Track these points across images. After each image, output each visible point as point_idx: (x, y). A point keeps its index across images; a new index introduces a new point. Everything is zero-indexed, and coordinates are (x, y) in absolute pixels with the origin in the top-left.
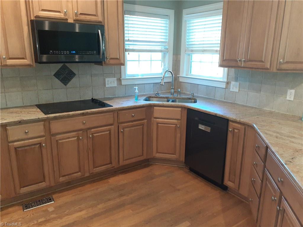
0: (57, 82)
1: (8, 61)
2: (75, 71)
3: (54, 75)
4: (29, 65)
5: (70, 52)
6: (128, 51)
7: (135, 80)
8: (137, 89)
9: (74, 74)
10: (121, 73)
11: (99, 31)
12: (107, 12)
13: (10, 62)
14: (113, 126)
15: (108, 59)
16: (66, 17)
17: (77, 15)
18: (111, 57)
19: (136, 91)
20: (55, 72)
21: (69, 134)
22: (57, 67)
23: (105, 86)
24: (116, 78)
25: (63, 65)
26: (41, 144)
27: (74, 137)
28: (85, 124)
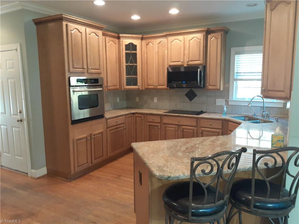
1: (158, 86)
2: (197, 93)
3: (186, 95)
4: (165, 89)
5: (182, 82)
6: (236, 80)
7: (239, 102)
8: (225, 107)
9: (196, 95)
10: (228, 96)
11: (199, 69)
12: (210, 57)
13: (159, 87)
14: (196, 128)
15: (207, 86)
16: (183, 64)
17: (188, 62)
18: (210, 84)
19: (225, 109)
20: (186, 93)
21: (171, 126)
22: (187, 90)
23: (216, 104)
24: (225, 100)
25: (190, 90)
26: (158, 126)
27: (173, 128)
28: (179, 122)
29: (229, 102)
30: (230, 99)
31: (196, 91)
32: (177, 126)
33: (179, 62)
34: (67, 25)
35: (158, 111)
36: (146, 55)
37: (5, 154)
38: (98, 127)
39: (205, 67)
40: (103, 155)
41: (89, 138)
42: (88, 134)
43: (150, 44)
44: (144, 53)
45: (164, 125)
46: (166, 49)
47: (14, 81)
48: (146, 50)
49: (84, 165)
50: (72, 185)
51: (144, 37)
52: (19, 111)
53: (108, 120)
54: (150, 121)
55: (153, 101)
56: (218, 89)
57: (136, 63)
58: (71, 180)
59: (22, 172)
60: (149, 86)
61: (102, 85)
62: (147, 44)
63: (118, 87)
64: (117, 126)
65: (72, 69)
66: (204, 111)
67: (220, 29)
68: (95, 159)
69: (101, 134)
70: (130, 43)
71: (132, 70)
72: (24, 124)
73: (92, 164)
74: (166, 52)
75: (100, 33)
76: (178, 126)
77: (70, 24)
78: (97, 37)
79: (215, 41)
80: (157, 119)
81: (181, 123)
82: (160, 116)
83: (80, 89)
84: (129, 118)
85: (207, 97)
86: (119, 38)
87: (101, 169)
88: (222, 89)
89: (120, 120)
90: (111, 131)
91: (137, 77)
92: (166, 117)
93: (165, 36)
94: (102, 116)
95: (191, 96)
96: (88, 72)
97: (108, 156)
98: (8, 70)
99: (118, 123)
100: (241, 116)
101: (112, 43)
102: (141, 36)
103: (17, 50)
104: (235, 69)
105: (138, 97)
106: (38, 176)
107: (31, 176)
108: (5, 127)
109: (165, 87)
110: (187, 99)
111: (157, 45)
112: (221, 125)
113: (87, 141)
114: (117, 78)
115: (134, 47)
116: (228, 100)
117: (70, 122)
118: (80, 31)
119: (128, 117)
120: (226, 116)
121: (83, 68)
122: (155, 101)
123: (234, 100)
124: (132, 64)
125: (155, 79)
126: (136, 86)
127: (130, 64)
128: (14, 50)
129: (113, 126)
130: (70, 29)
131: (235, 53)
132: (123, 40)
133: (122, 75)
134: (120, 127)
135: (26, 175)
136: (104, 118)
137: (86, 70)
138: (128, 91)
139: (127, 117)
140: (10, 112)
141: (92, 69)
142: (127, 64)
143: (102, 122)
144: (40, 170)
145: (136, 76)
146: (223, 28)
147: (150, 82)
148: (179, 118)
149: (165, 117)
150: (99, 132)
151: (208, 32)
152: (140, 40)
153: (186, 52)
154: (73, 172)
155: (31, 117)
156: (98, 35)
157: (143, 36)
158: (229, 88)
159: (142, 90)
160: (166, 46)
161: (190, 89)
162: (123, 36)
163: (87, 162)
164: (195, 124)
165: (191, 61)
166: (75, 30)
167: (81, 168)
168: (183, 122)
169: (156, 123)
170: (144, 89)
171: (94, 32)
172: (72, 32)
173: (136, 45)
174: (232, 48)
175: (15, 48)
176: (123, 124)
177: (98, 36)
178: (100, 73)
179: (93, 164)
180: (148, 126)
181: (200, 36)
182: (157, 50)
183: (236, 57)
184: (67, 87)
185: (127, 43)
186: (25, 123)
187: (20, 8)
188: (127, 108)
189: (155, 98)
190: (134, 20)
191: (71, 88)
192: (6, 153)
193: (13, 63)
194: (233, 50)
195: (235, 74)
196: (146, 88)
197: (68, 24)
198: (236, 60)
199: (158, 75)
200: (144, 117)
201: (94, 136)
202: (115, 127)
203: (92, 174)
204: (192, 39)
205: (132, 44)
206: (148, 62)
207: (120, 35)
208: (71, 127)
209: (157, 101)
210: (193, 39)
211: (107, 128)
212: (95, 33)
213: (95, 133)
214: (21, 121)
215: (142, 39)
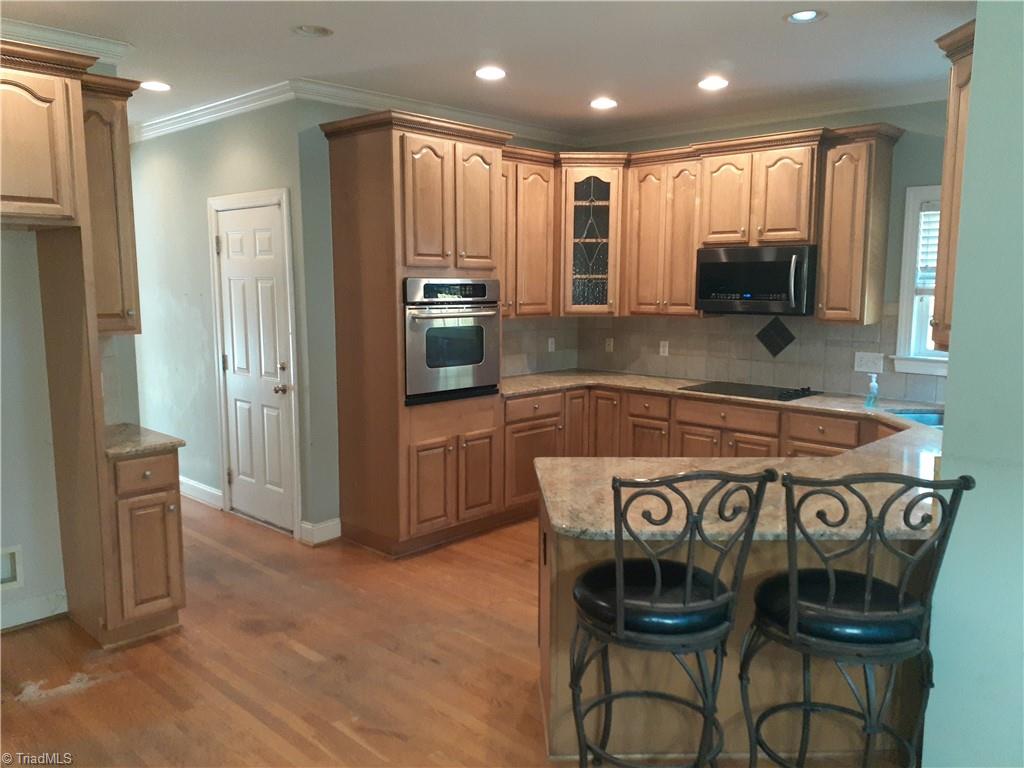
0: (762, 348)
1: (670, 307)
2: (794, 332)
3: (758, 336)
4: (692, 316)
5: (741, 295)
6: (920, 294)
7: (930, 364)
8: (874, 380)
9: (792, 338)
10: (895, 344)
11: (794, 257)
12: (831, 217)
13: (673, 309)
14: (776, 440)
15: (821, 309)
16: (745, 239)
17: (761, 232)
18: (831, 305)
19: (874, 384)
20: (759, 330)
21: (700, 429)
22: (762, 322)
23: (853, 367)
24: (882, 355)
25: (775, 319)
26: (661, 430)
27: (708, 437)
28: (724, 418)
29: (896, 362)
30: (900, 353)
31: (792, 325)
32: (718, 432)
33: (735, 232)
34: (402, 138)
35: (666, 383)
36: (636, 212)
37: (241, 477)
38: (479, 420)
39: (814, 251)
40: (490, 497)
41: (451, 448)
42: (450, 436)
43: (651, 181)
44: (632, 206)
45: (678, 426)
46: (698, 192)
47: (272, 287)
48: (637, 196)
49: (435, 521)
50: (401, 569)
51: (633, 157)
52: (279, 366)
53: (509, 402)
54: (636, 413)
55: (658, 353)
56: (854, 321)
57: (606, 236)
58: (398, 559)
59: (281, 528)
60: (643, 307)
61: (495, 302)
62: (641, 179)
63: (549, 307)
64: (536, 422)
65: (411, 259)
66: (812, 390)
67: (863, 132)
68: (467, 509)
69: (487, 440)
70: (589, 178)
71: (592, 257)
72: (290, 401)
73: (458, 518)
74: (698, 201)
75: (495, 153)
76: (722, 433)
77: (410, 135)
78: (487, 167)
79: (848, 167)
80: (659, 408)
81: (731, 424)
82: (666, 399)
83: (439, 311)
84: (574, 401)
85: (826, 344)
86: (557, 163)
87: (485, 539)
88: (868, 319)
89: (546, 405)
90: (519, 432)
91: (607, 279)
92: (684, 401)
93: (696, 155)
94: (490, 390)
95: (776, 340)
96: (456, 266)
97: (507, 505)
98: (259, 257)
99: (539, 413)
100: (929, 408)
101: (535, 179)
102: (626, 156)
103: (279, 205)
104: (920, 257)
105: (612, 340)
106: (317, 541)
107: (301, 538)
108: (246, 406)
109: (691, 309)
110: (764, 349)
111: (670, 183)
112: (853, 433)
113: (445, 455)
114: (547, 279)
115: (600, 189)
116: (891, 357)
117: (402, 399)
118: (439, 153)
119: (572, 399)
120: (876, 406)
121: (444, 255)
122: (662, 354)
123: (912, 356)
124: (594, 240)
125: (660, 284)
126: (602, 304)
127: (588, 240)
128: (275, 205)
129: (521, 421)
130: (409, 148)
131: (922, 204)
132: (569, 169)
133: (562, 271)
134: (546, 426)
135: (289, 534)
136: (499, 395)
137: (451, 259)
138: (582, 319)
139: (567, 398)
140: (259, 368)
141: (468, 257)
142: (577, 240)
143: (492, 407)
144: (322, 525)
145: (604, 276)
146: (874, 127)
147: (647, 294)
148: (726, 407)
149: (681, 403)
150: (481, 434)
151: (827, 141)
152: (621, 169)
153: (758, 202)
154: (403, 538)
155: (307, 382)
156: (488, 161)
157: (630, 155)
158: (896, 317)
159: (621, 318)
160: (698, 186)
161: (773, 317)
162: (569, 158)
163: (445, 515)
164: (773, 429)
165: (770, 230)
166: (424, 151)
167: (427, 528)
168: (737, 419)
169: (653, 418)
170: (626, 313)
171: (480, 153)
172: (417, 157)
173: (608, 185)
174: (908, 189)
175: (276, 201)
176: (556, 415)
177: (489, 164)
178: (491, 269)
179: (464, 520)
180: (631, 426)
181: (800, 153)
182: (670, 195)
183: (923, 219)
184: (399, 305)
185: (581, 178)
186: (293, 395)
187: (291, 95)
188: (580, 371)
189: (662, 343)
190: (598, 112)
191: (408, 307)
192: (245, 474)
193: (270, 239)
194: (913, 195)
195: (920, 273)
196: (633, 313)
197: (407, 134)
198: (922, 226)
199: (671, 272)
200: (621, 399)
201: (466, 441)
202: (530, 423)
203: (455, 547)
204: (776, 163)
205: (596, 178)
206: (642, 234)
207: (562, 156)
208: (404, 412)
209: (669, 353)
210: (779, 163)
211: (507, 424)
212: (482, 158)
213: (469, 434)
214: (284, 391)
215: (628, 164)
